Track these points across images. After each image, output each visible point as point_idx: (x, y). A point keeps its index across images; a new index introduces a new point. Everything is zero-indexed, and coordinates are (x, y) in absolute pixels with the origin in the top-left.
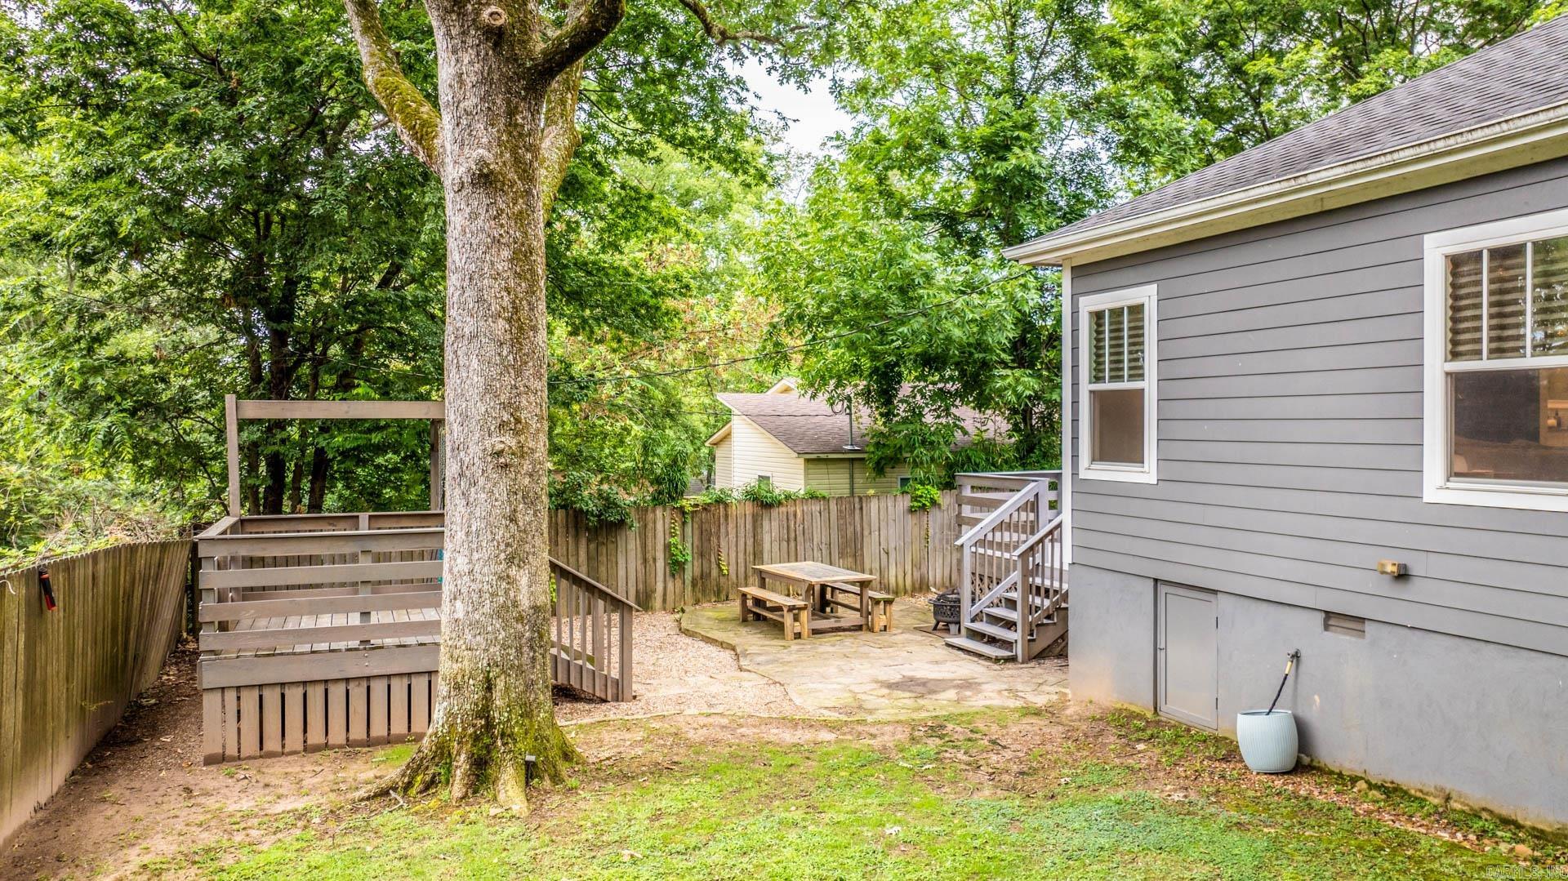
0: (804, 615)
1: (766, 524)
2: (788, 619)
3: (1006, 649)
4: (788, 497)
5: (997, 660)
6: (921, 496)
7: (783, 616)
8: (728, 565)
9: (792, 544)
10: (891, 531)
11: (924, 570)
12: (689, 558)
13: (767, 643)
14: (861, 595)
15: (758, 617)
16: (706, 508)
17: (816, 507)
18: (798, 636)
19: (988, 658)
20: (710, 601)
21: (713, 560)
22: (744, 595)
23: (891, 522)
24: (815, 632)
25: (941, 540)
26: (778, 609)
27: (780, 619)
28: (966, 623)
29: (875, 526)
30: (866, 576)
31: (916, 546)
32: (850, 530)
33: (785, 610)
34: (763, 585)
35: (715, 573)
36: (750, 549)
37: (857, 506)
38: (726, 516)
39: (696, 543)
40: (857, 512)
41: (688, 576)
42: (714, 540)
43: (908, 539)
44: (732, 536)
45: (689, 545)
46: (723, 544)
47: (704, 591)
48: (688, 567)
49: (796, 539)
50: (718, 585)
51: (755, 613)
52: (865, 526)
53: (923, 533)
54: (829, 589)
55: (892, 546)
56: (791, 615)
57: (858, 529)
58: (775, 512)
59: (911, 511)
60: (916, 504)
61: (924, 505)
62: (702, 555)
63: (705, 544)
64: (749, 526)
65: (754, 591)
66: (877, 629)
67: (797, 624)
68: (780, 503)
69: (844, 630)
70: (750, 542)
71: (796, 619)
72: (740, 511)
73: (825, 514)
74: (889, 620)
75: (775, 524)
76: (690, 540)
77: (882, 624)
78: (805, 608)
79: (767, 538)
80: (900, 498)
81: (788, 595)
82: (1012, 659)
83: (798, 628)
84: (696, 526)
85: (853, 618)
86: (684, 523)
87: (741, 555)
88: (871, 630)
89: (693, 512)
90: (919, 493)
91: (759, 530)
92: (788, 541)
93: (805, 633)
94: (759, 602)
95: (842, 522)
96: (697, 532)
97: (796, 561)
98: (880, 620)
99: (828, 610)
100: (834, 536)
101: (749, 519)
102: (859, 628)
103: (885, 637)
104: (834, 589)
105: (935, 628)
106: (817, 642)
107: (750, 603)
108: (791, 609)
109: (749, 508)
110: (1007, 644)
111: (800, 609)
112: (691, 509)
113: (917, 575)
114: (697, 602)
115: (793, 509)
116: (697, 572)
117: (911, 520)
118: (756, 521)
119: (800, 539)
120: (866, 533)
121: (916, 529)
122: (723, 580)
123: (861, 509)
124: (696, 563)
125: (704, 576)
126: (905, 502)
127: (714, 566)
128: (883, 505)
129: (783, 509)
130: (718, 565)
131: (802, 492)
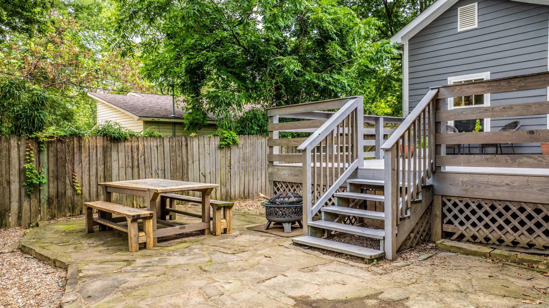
0: (150, 225)
1: (114, 154)
2: (132, 229)
3: (372, 247)
4: (132, 136)
5: (371, 260)
6: (227, 138)
7: (126, 226)
8: (82, 186)
9: (136, 170)
10: (207, 161)
11: (228, 187)
12: (45, 181)
13: (108, 257)
14: (203, 203)
15: (104, 228)
16: (61, 140)
17: (154, 143)
18: (143, 246)
19: (362, 259)
20: (65, 216)
21: (68, 182)
22: (90, 209)
23: (207, 155)
24: (161, 240)
25: (239, 167)
26: (123, 219)
27: (124, 230)
28: (308, 221)
29: (196, 158)
30: (208, 185)
31: (223, 171)
32: (179, 159)
33: (129, 220)
34: (108, 199)
35: (69, 192)
36: (101, 173)
37: (184, 143)
38: (80, 148)
39: (52, 168)
40: (184, 147)
41: (44, 196)
42: (69, 166)
43: (218, 167)
44: (85, 163)
45: (44, 170)
46: (77, 169)
47: (59, 208)
48: (44, 189)
49: (138, 167)
50: (73, 203)
51: (100, 225)
52: (190, 158)
53: (228, 163)
54: (168, 200)
55: (208, 171)
56: (136, 225)
57: (185, 159)
58: (121, 146)
59: (220, 148)
60: (224, 143)
61: (229, 143)
62: (57, 178)
63: (60, 170)
64: (100, 156)
65: (100, 204)
66: (219, 231)
67: (142, 234)
68: (126, 139)
69: (188, 235)
70: (101, 168)
71: (141, 229)
72: (92, 143)
73: (160, 149)
74: (229, 223)
75: (122, 155)
76: (45, 165)
77: (223, 227)
78: (150, 217)
79: (115, 165)
80: (212, 138)
81: (133, 207)
82: (382, 258)
83: (143, 237)
84: (51, 154)
85: (196, 224)
86: (40, 151)
87: (93, 178)
88: (213, 233)
89: (48, 142)
90: (225, 135)
91: (109, 159)
92: (132, 168)
93: (151, 242)
94: (105, 214)
95: (173, 154)
96: (52, 159)
97: (139, 178)
98: (221, 224)
99: (168, 217)
100: (168, 165)
101: (100, 150)
102: (202, 232)
103: (227, 240)
104: (172, 199)
105: (268, 228)
106: (165, 251)
107: (95, 216)
108: (135, 219)
109: (100, 142)
110: (374, 243)
111: (145, 218)
112: (46, 139)
113: (224, 190)
114: (53, 217)
115: (136, 144)
116: (53, 191)
117: (220, 154)
118: (106, 151)
119: (142, 166)
120: (190, 162)
121: (223, 160)
122: (76, 198)
123: (187, 145)
124: (51, 185)
125: (60, 196)
126: (216, 142)
127: (69, 187)
128: (201, 143)
129: (128, 144)
130: (73, 187)
131: (142, 133)
